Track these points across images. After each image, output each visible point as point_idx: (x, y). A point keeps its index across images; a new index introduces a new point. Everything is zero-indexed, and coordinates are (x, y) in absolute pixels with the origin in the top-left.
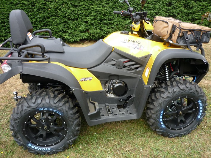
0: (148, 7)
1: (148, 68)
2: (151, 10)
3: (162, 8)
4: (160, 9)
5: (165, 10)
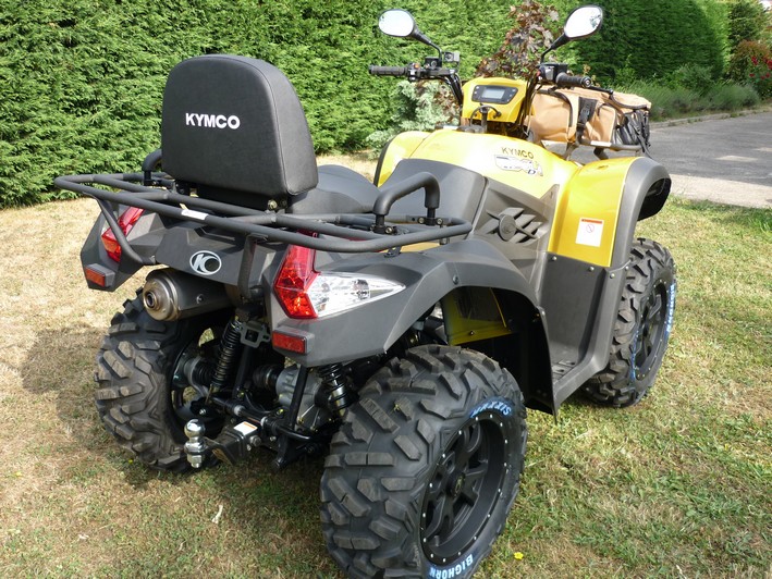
0: (151, 64)
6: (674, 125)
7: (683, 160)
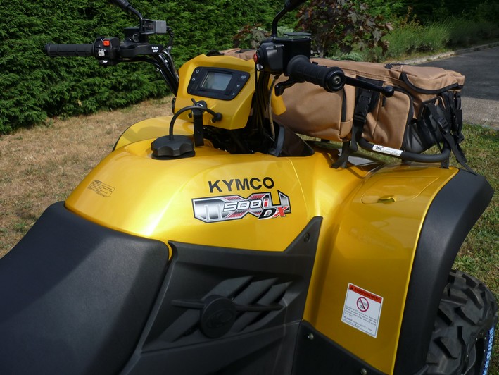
0: (31, 25)
1: (352, 288)
2: (41, 32)
3: (70, 23)
4: (66, 28)
5: (81, 29)
6: (478, 50)
7: (488, 83)
